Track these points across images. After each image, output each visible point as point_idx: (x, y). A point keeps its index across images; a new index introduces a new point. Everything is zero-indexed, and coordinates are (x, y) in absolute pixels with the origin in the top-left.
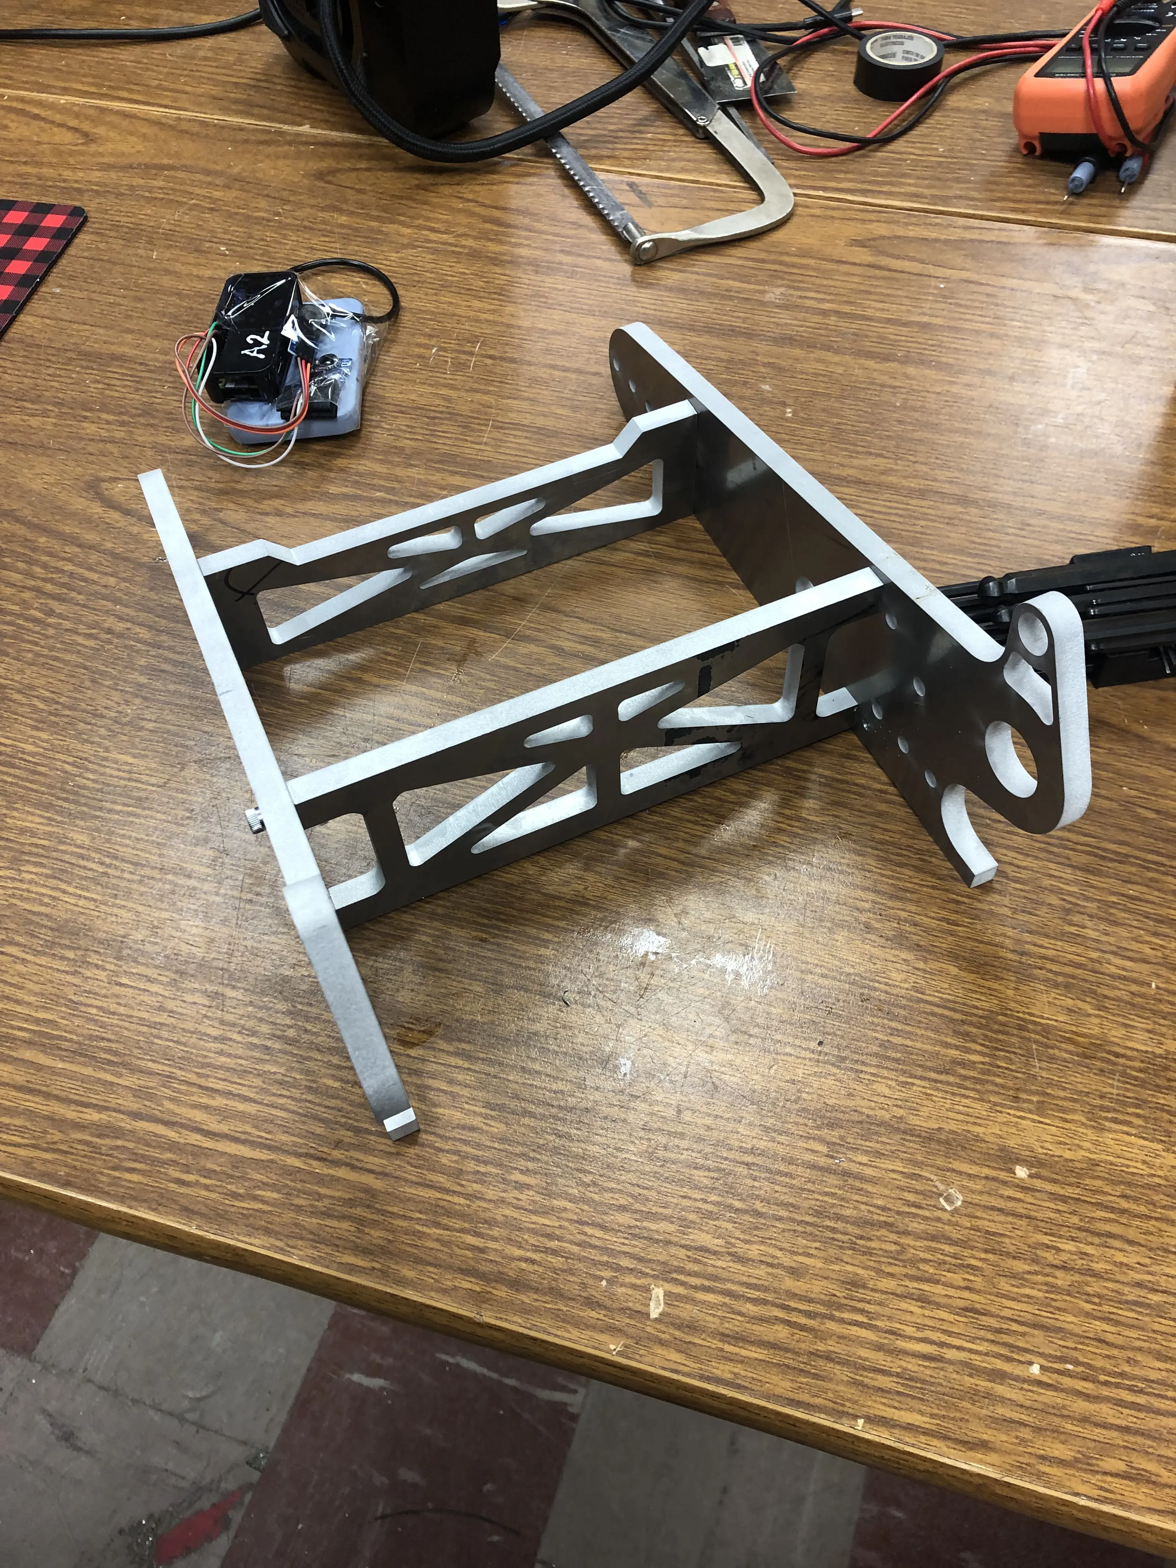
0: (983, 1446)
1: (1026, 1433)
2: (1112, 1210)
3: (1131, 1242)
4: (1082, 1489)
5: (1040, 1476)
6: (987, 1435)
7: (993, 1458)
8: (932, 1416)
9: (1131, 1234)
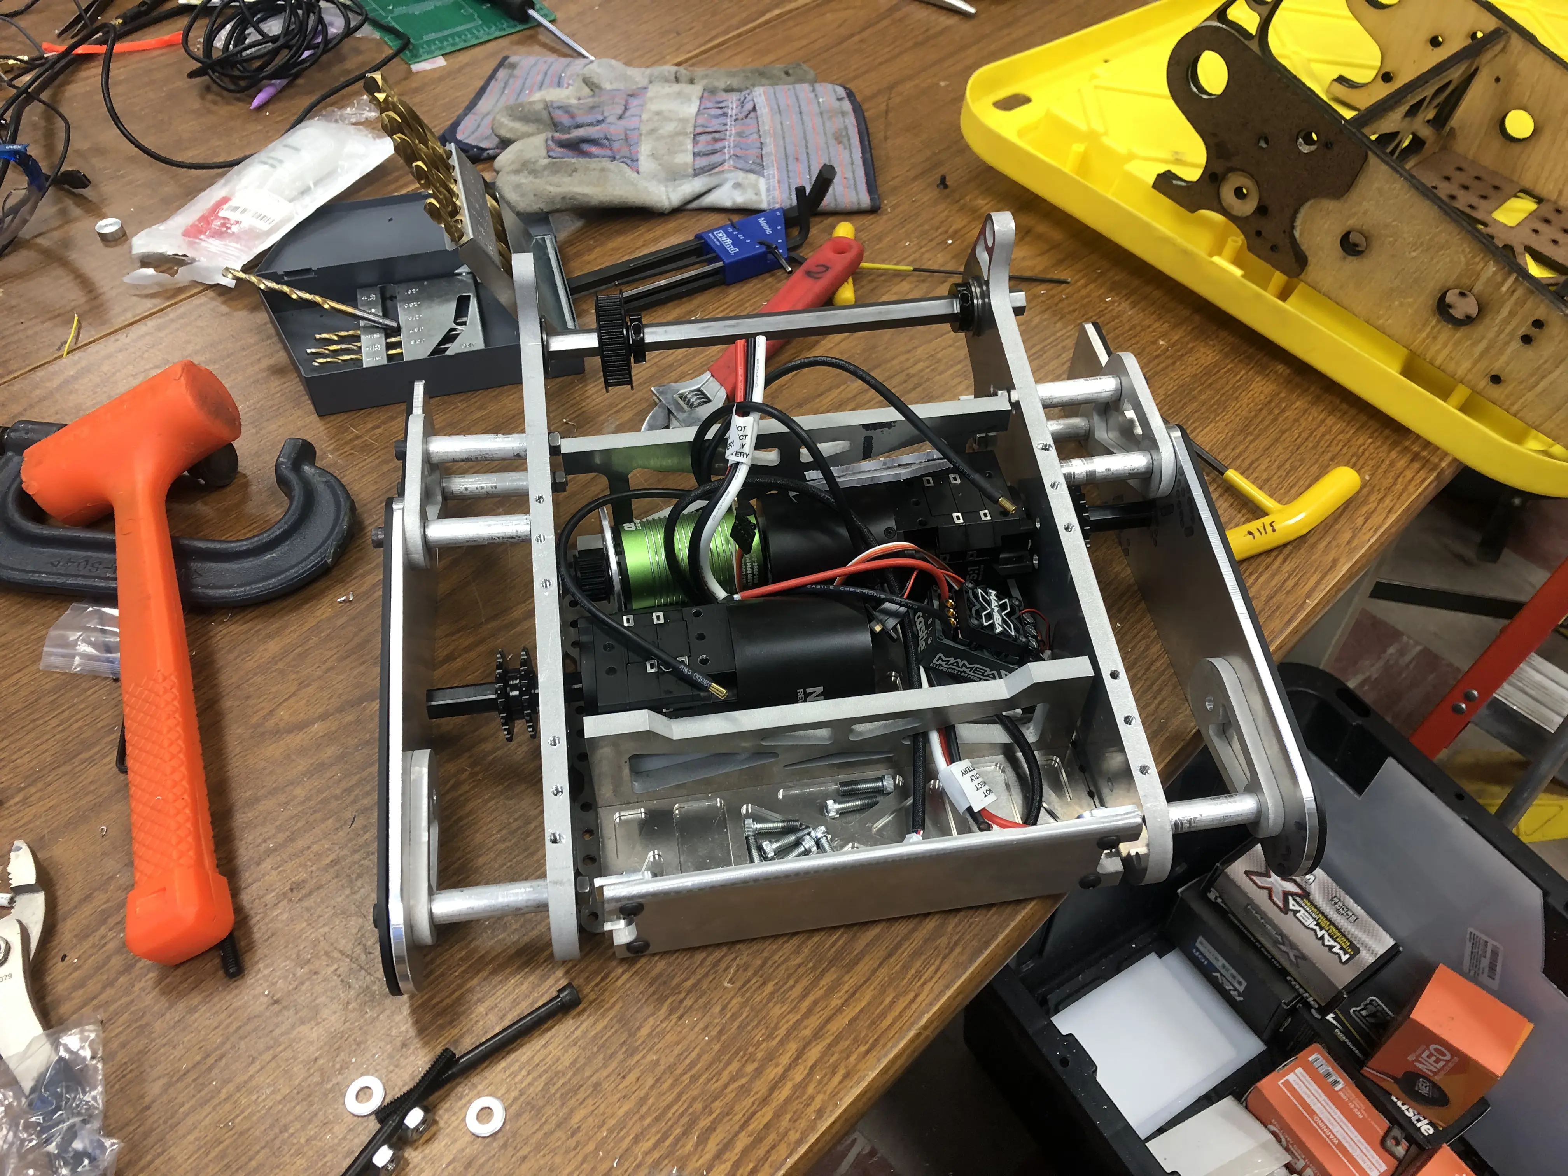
0: (1335, 562)
1: (1334, 543)
2: (1238, 457)
3: (1257, 459)
4: (1367, 537)
5: (1356, 549)
6: (1330, 558)
7: (1342, 560)
8: (1315, 572)
9: (1253, 457)
